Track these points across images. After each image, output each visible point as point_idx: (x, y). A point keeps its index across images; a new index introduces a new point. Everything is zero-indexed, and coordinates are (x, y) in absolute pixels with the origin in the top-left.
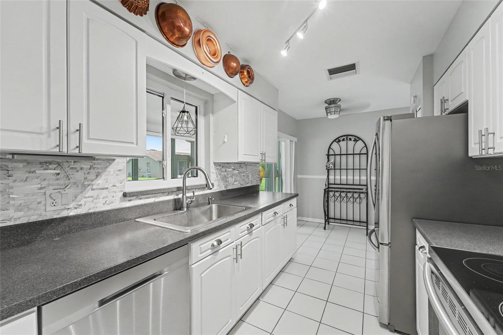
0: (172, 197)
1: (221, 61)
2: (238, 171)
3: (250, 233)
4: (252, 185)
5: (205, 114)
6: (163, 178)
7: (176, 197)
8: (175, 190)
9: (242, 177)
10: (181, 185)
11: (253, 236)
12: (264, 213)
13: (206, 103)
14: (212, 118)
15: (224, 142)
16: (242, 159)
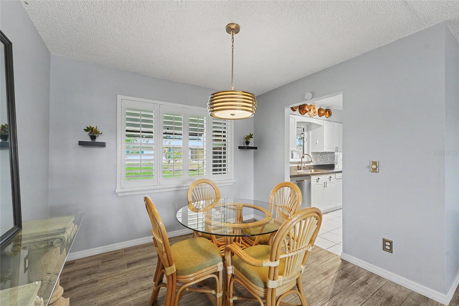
0: (297, 165)
1: (317, 114)
2: (322, 156)
3: (330, 180)
4: (330, 164)
5: (308, 131)
6: (292, 158)
7: (298, 165)
8: (298, 162)
9: (324, 159)
10: (300, 161)
11: (331, 182)
12: (337, 174)
13: (308, 126)
14: (310, 132)
15: (317, 143)
16: (325, 150)
